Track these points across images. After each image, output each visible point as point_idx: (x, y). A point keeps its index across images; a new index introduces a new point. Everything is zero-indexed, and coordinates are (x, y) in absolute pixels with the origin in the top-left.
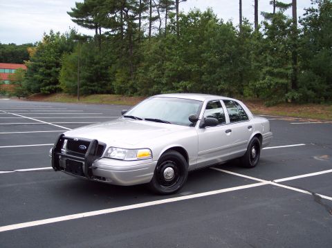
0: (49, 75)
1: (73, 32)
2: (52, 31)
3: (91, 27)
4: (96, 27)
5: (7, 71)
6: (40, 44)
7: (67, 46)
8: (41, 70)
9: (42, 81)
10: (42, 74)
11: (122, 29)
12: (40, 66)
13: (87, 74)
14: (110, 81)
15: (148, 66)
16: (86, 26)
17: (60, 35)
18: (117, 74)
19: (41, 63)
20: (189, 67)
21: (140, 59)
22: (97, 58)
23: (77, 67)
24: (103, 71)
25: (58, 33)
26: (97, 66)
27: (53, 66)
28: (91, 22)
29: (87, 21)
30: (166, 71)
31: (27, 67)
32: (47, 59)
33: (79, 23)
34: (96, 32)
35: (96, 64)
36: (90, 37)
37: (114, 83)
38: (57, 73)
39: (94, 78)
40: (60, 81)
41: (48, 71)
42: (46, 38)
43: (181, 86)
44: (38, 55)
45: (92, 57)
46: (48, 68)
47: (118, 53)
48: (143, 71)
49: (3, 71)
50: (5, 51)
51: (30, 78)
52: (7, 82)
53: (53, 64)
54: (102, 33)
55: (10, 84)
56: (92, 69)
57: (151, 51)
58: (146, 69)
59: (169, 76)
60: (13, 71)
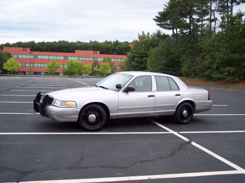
0: (141, 63)
1: (159, 32)
2: (143, 32)
3: (170, 29)
4: (173, 29)
5: (119, 60)
6: (136, 41)
7: (154, 43)
8: (136, 59)
9: (137, 67)
10: (137, 62)
11: (190, 29)
12: (136, 57)
13: (164, 62)
14: (181, 67)
15: (205, 56)
16: (165, 28)
17: (150, 35)
18: (185, 62)
19: (136, 55)
20: (232, 56)
21: (201, 50)
22: (172, 50)
23: (157, 58)
24: (177, 60)
25: (148, 34)
26: (173, 56)
27: (144, 57)
28: (169, 25)
29: (166, 24)
30: (217, 59)
31: (128, 57)
32: (140, 51)
33: (160, 25)
34: (173, 32)
35: (171, 54)
36: (168, 36)
37: (182, 69)
38: (146, 60)
39: (170, 64)
40: (147, 67)
41: (141, 60)
42: (140, 37)
43: (227, 70)
44: (134, 49)
45: (169, 50)
46: (141, 58)
47: (186, 46)
48: (201, 59)
49: (116, 60)
50: (121, 47)
51: (129, 65)
52: (118, 68)
53: (144, 55)
54: (178, 32)
55: (120, 69)
56: (168, 58)
57: (207, 44)
58: (203, 58)
59: (218, 63)
60: (123, 60)
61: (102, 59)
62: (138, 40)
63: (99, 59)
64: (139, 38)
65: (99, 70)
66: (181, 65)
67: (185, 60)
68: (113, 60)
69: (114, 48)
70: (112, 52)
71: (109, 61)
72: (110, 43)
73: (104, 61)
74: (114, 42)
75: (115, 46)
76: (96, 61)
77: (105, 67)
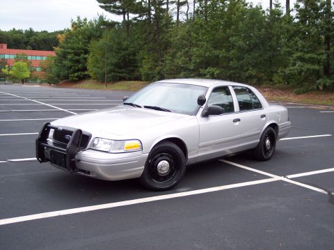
0: (78, 61)
1: (101, 18)
2: (79, 18)
3: (119, 13)
4: (124, 13)
5: (39, 58)
6: (68, 30)
7: (95, 33)
8: (69, 57)
9: (71, 68)
10: (71, 60)
11: (150, 14)
12: (69, 53)
13: (114, 61)
14: (137, 67)
15: (176, 53)
16: (113, 12)
17: (88, 22)
18: (144, 61)
19: (69, 50)
20: (216, 52)
21: (167, 45)
22: (125, 44)
23: (104, 54)
24: (131, 57)
25: (85, 20)
26: (126, 52)
27: (81, 53)
28: (118, 8)
29: (115, 7)
30: (193, 58)
31: (57, 54)
32: (76, 46)
33: (106, 8)
34: (124, 17)
35: (124, 50)
36: (118, 23)
37: (141, 70)
38: (85, 59)
39: (122, 64)
40: (88, 67)
41: (76, 57)
42: (74, 25)
43: (208, 72)
44: (66, 41)
45: (119, 44)
46: (76, 54)
47: (145, 39)
48: (170, 58)
49: (34, 58)
50: (37, 38)
51: (59, 65)
52: (38, 69)
53: (82, 51)
54: (130, 19)
55: (42, 71)
56: (120, 55)
57: (179, 37)
58: (174, 56)
59: (196, 62)
60: (44, 58)
61: (12, 57)
62: (70, 28)
63: (7, 57)
64: (73, 26)
65: (11, 72)
66: (139, 65)
67: (144, 59)
68: (29, 58)
69: (26, 40)
70: (24, 46)
71: (25, 60)
72: (20, 32)
73: (17, 59)
74: (26, 31)
75: (28, 37)
76: (4, 59)
77: (20, 69)
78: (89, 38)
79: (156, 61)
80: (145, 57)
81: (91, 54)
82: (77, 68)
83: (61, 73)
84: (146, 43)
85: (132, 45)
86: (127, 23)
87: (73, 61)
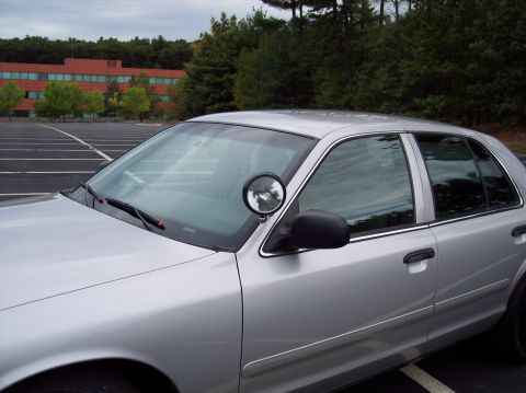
0: (219, 86)
1: (259, 14)
2: (224, 15)
3: (286, 6)
4: (293, 6)
6: (207, 36)
7: (248, 39)
8: (206, 78)
9: (208, 95)
10: (208, 84)
11: (335, 5)
12: (206, 72)
13: (275, 83)
14: (313, 94)
15: (375, 69)
16: (275, 4)
17: (237, 21)
18: (323, 84)
19: (207, 67)
21: (363, 57)
22: (293, 56)
23: (260, 72)
24: (304, 79)
25: (234, 18)
26: (294, 69)
27: (225, 71)
30: (404, 78)
31: (188, 73)
32: (216, 59)
34: (294, 13)
35: (291, 66)
36: (282, 22)
38: (231, 82)
39: (288, 90)
40: (235, 95)
41: (218, 79)
42: (216, 27)
43: (429, 104)
44: (203, 54)
45: (284, 56)
46: (219, 74)
48: (365, 77)
49: (160, 81)
50: (170, 51)
51: (191, 90)
52: (166, 99)
53: (226, 68)
54: (304, 14)
55: (171, 101)
56: (285, 75)
57: (380, 41)
58: (371, 74)
59: (408, 86)
60: (175, 81)
61: (127, 79)
62: (210, 32)
63: (121, 80)
64: (214, 28)
65: (121, 103)
66: (315, 91)
67: (324, 80)
68: (152, 81)
69: (153, 54)
70: (150, 63)
71: (145, 84)
72: (145, 42)
73: (133, 83)
74: (154, 40)
75: (156, 50)
76: (114, 83)
77: (135, 97)
78: (239, 48)
79: (344, 85)
80: (327, 77)
81: (240, 73)
82: (218, 96)
83: (194, 104)
84: (327, 55)
85: (305, 58)
86: (298, 22)
87: (213, 84)
